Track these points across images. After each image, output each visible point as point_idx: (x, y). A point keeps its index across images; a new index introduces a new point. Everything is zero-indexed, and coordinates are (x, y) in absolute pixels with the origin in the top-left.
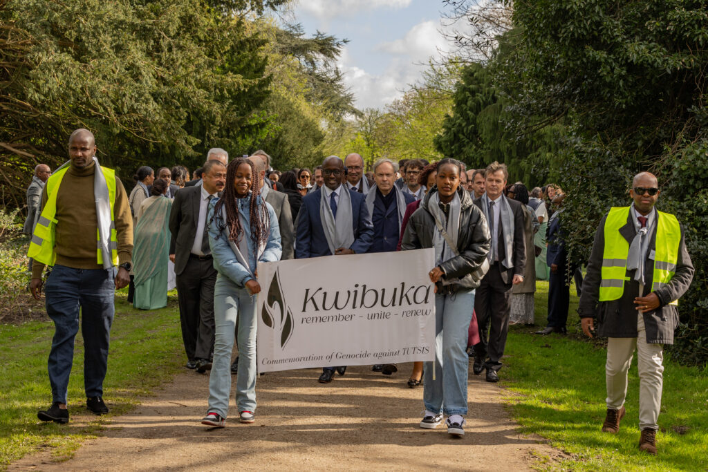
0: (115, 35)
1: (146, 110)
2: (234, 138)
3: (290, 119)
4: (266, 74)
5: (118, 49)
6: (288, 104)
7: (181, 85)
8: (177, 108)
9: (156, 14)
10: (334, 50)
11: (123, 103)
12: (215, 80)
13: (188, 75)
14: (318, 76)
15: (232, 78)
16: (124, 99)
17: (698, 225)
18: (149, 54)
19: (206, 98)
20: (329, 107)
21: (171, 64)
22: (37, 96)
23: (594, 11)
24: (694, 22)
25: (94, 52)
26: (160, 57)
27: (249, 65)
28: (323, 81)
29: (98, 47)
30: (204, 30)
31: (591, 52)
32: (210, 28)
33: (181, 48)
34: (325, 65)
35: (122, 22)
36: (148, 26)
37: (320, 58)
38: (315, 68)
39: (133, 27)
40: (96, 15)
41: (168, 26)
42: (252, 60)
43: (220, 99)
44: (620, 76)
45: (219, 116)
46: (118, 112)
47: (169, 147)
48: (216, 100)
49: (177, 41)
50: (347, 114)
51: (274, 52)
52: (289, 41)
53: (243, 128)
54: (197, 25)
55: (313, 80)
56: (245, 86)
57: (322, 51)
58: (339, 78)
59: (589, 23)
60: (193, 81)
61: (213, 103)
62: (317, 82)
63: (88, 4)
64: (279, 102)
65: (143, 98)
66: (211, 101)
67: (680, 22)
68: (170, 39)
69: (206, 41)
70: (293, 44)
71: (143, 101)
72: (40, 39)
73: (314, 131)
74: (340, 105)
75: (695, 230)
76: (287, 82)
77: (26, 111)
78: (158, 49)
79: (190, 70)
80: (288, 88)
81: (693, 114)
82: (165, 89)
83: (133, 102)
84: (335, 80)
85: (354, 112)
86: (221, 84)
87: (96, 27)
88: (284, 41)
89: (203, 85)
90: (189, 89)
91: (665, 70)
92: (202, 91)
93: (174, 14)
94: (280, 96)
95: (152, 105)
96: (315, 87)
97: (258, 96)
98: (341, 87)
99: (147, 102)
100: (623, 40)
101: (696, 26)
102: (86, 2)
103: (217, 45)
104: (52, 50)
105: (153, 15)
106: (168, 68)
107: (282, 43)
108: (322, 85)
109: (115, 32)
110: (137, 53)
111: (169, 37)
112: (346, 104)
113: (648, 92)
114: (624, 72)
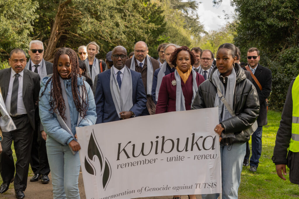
0: (110, 12)
1: (121, 38)
2: (153, 46)
3: (177, 36)
4: (164, 22)
5: (111, 16)
6: (176, 30)
7: (133, 28)
8: (132, 36)
9: (124, 3)
10: (196, 6)
11: (113, 35)
12: (145, 26)
13: (135, 24)
14: (189, 18)
15: (151, 25)
16: (113, 34)
17: (288, 73)
18: (122, 18)
19: (142, 32)
20: (194, 31)
21: (129, 21)
22: (81, 32)
23: (257, 10)
24: (287, 12)
25: (103, 18)
26: (126, 19)
27: (157, 19)
28: (191, 20)
29: (104, 16)
30: (141, 8)
31: (257, 22)
32: (143, 7)
33: (133, 16)
34: (192, 13)
35: (112, 7)
36: (122, 8)
37: (190, 10)
38: (188, 14)
39: (116, 9)
40: (103, 5)
41: (129, 8)
42: (159, 17)
43: (147, 33)
44: (266, 29)
45: (147, 39)
46: (111, 38)
47: (129, 50)
48: (146, 33)
49: (132, 13)
50: (202, 33)
51: (171, 8)
52: (177, 3)
53: (155, 43)
54: (138, 7)
55: (187, 19)
56: (156, 28)
57: (191, 7)
58: (198, 18)
59: (256, 13)
60: (137, 27)
61: (144, 34)
62: (189, 20)
63: (101, 1)
64: (172, 30)
65: (120, 34)
66: (144, 33)
67: (283, 12)
68: (130, 13)
69: (142, 12)
70: (178, 5)
71: (120, 35)
72: (84, 14)
73: (187, 41)
74: (198, 30)
75: (286, 75)
76: (176, 20)
77: (76, 37)
78: (125, 15)
79: (136, 23)
80: (176, 23)
81: (288, 40)
82: (127, 30)
83: (117, 35)
84: (196, 19)
85: (205, 32)
86: (147, 27)
87: (103, 9)
88: (174, 3)
89: (141, 28)
90: (136, 29)
91: (279, 27)
92: (141, 30)
93: (130, 4)
94: (172, 27)
95: (124, 36)
96: (188, 22)
97: (161, 30)
98: (198, 22)
99: (121, 35)
100: (266, 18)
101: (287, 14)
102: (100, 1)
103: (146, 14)
104: (89, 18)
105: (123, 4)
106: (128, 22)
107: (174, 4)
108: (191, 21)
109: (110, 11)
110: (118, 18)
111: (129, 12)
112: (201, 29)
113: (275, 33)
114: (266, 28)
